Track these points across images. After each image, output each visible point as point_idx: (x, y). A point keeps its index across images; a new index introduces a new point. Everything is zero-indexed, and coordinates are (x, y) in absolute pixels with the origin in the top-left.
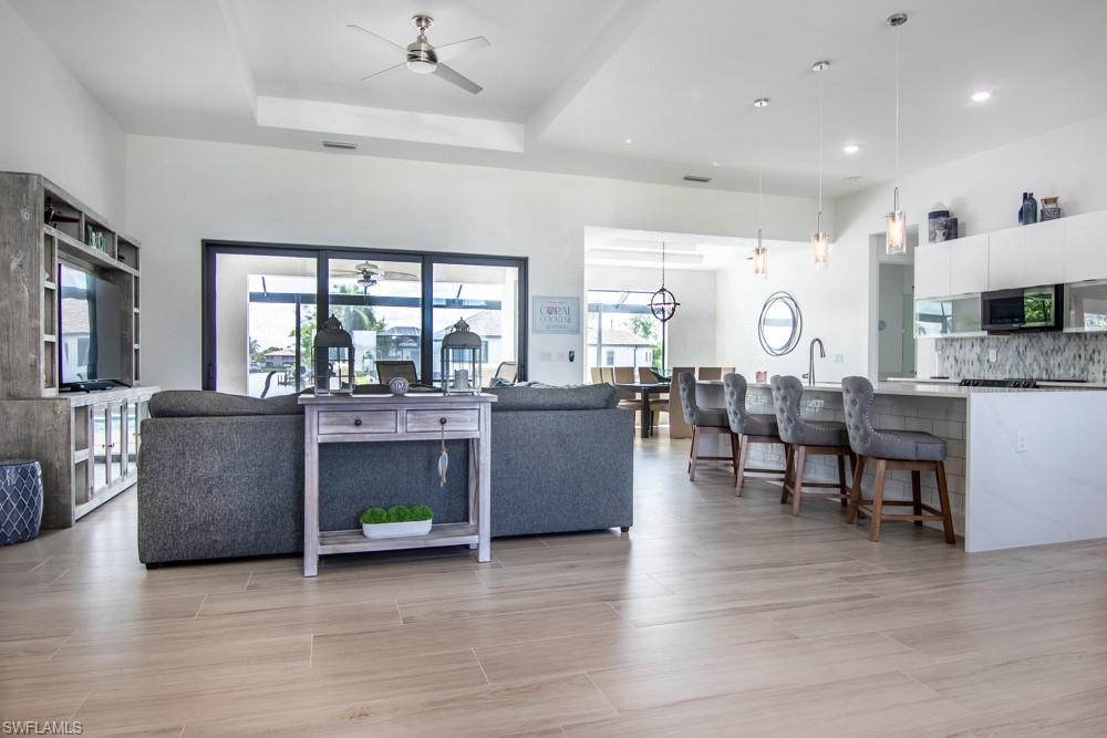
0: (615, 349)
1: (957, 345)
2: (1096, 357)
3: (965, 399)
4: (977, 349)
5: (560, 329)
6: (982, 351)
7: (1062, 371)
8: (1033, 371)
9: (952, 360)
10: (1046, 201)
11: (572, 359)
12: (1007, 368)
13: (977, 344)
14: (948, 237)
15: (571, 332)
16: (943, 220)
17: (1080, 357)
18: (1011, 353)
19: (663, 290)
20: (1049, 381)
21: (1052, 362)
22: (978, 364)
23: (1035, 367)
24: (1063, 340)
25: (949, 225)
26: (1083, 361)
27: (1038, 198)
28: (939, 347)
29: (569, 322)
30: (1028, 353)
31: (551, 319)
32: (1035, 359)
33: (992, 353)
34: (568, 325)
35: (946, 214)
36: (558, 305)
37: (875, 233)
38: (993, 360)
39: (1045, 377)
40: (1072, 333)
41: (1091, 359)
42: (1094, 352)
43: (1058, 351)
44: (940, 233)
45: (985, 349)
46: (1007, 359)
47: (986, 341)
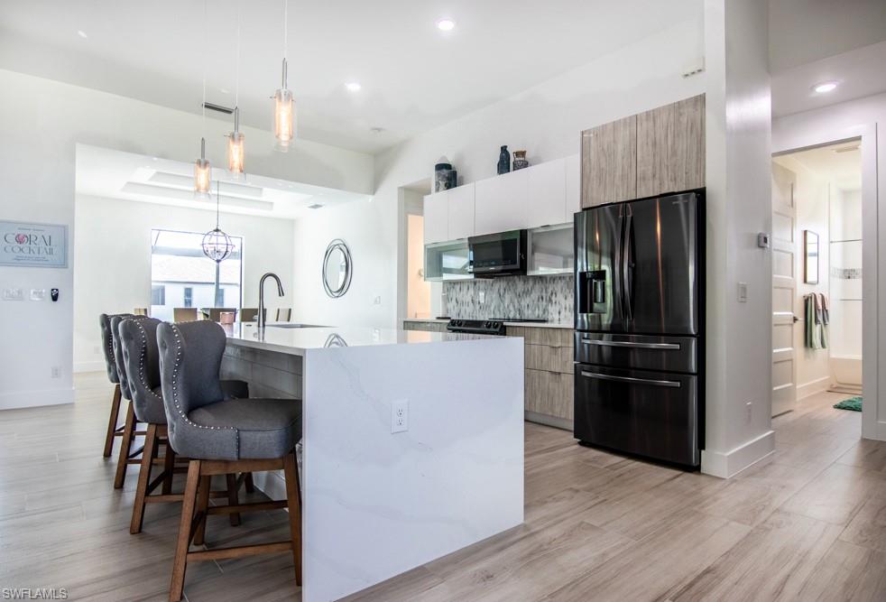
0: (166, 285)
1: (458, 287)
2: (553, 298)
3: (302, 357)
4: (471, 292)
5: (39, 262)
6: (475, 294)
7: (530, 311)
8: (510, 311)
9: (454, 301)
10: (517, 154)
11: (55, 298)
12: (492, 308)
13: (472, 286)
14: (449, 186)
15: (54, 266)
16: (445, 172)
17: (542, 298)
18: (495, 295)
19: (217, 230)
20: (521, 321)
21: (523, 303)
22: (471, 304)
23: (511, 308)
24: (531, 283)
25: (450, 176)
26: (544, 303)
27: (511, 151)
28: (446, 290)
29: (51, 252)
30: (506, 296)
31: (21, 250)
32: (511, 301)
33: (482, 294)
34: (48, 257)
35: (448, 166)
36: (32, 232)
37: (401, 186)
38: (482, 301)
39: (518, 317)
40: (537, 276)
41: (550, 300)
42: (552, 294)
43: (527, 293)
44: (442, 184)
45: (477, 291)
46: (492, 301)
47: (477, 284)
